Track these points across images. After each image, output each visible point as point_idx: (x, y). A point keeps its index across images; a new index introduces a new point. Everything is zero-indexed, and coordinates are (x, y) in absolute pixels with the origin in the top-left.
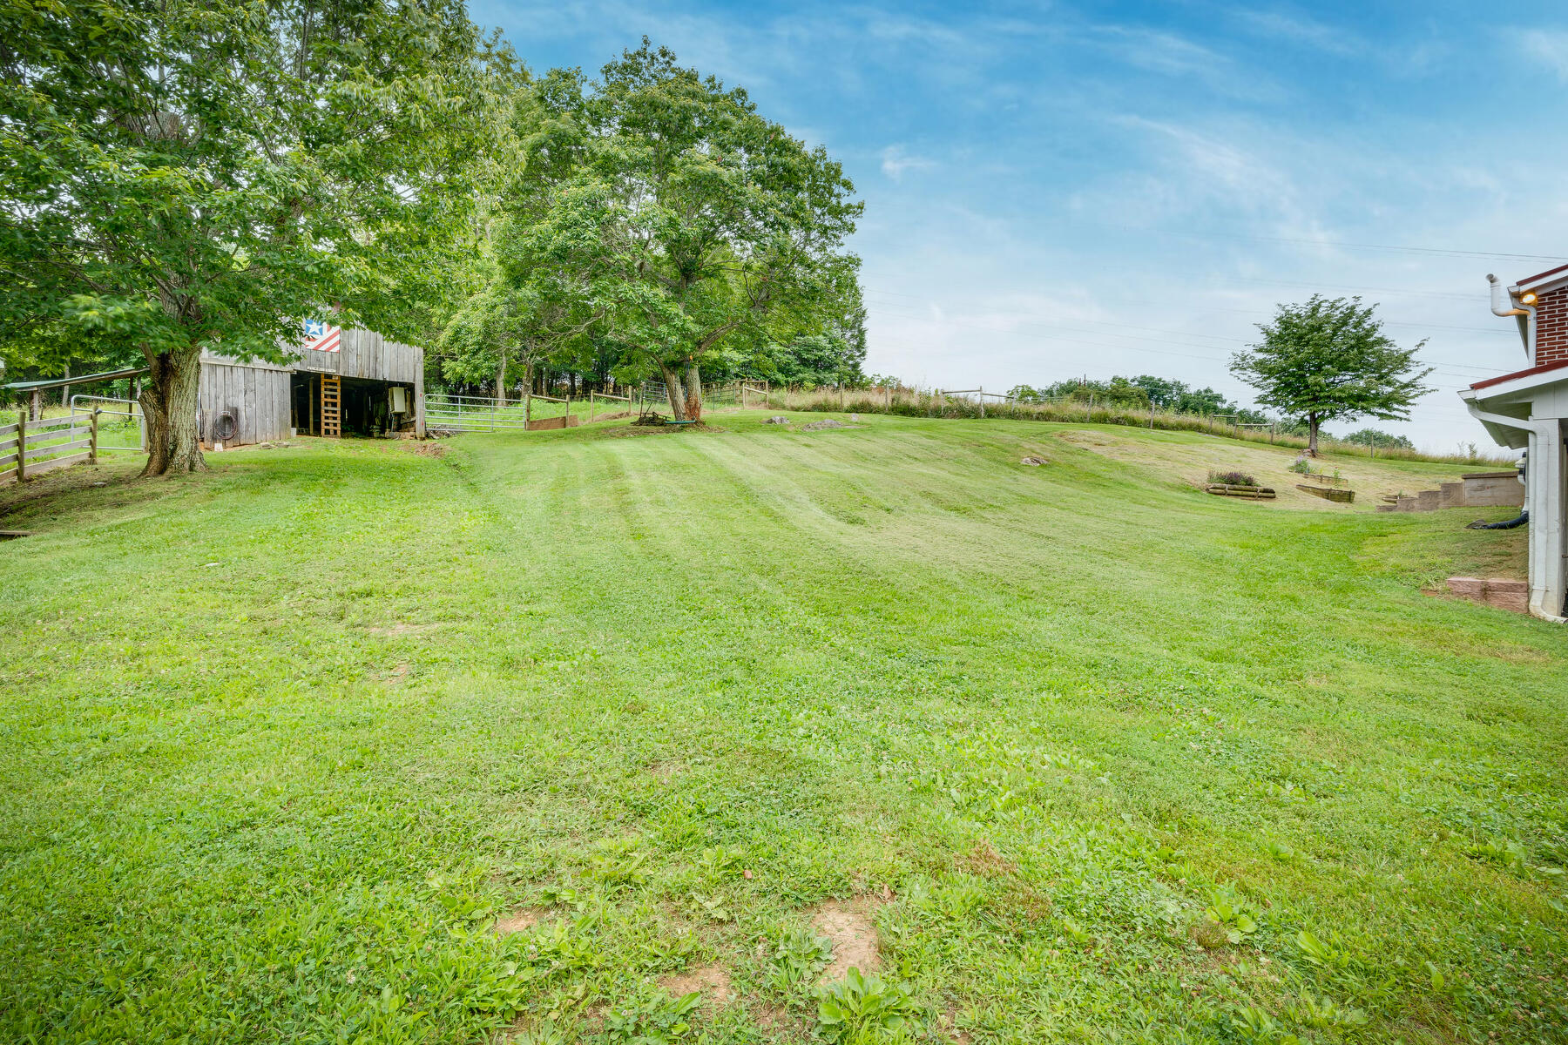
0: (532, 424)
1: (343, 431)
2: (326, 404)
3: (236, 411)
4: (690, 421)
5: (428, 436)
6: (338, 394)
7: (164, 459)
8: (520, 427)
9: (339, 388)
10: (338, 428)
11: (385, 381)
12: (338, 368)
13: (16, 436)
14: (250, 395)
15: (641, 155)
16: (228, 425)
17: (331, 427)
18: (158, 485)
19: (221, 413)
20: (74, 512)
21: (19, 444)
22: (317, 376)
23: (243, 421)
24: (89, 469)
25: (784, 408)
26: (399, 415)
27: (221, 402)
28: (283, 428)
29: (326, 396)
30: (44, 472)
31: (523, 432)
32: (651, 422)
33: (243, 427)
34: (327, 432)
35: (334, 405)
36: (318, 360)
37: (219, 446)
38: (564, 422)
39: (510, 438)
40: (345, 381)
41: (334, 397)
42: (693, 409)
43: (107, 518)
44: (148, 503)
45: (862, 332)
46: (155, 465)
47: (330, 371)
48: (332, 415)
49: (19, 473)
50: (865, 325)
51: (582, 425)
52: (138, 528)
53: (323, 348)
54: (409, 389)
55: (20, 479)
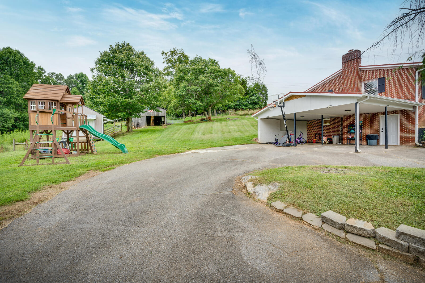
0: (185, 122)
1: (155, 125)
2: (152, 120)
3: (139, 123)
4: (210, 120)
5: (167, 125)
6: (154, 119)
7: (128, 130)
8: (183, 122)
9: (154, 118)
10: (154, 124)
11: (160, 116)
12: (153, 115)
13: (113, 128)
14: (141, 120)
15: (192, 78)
16: (138, 125)
17: (153, 124)
18: (127, 133)
19: (137, 123)
20: (119, 137)
21: (114, 129)
22: (151, 116)
23: (140, 124)
24: (121, 132)
25: (238, 115)
26: (163, 121)
27: (137, 122)
28: (145, 125)
29: (152, 119)
30: (116, 133)
31: (184, 123)
32: (203, 120)
33: (140, 125)
34: (152, 125)
35: (153, 121)
36: (150, 114)
37: (136, 128)
38: (191, 121)
39: (181, 124)
40: (155, 117)
41: (153, 119)
42: (209, 118)
43: (122, 137)
44: (126, 135)
45: (267, 95)
46: (127, 131)
47: (152, 115)
48: (153, 122)
49: (114, 133)
50: (267, 93)
51: (194, 121)
52: (125, 138)
53: (151, 112)
54: (164, 117)
55: (114, 134)
